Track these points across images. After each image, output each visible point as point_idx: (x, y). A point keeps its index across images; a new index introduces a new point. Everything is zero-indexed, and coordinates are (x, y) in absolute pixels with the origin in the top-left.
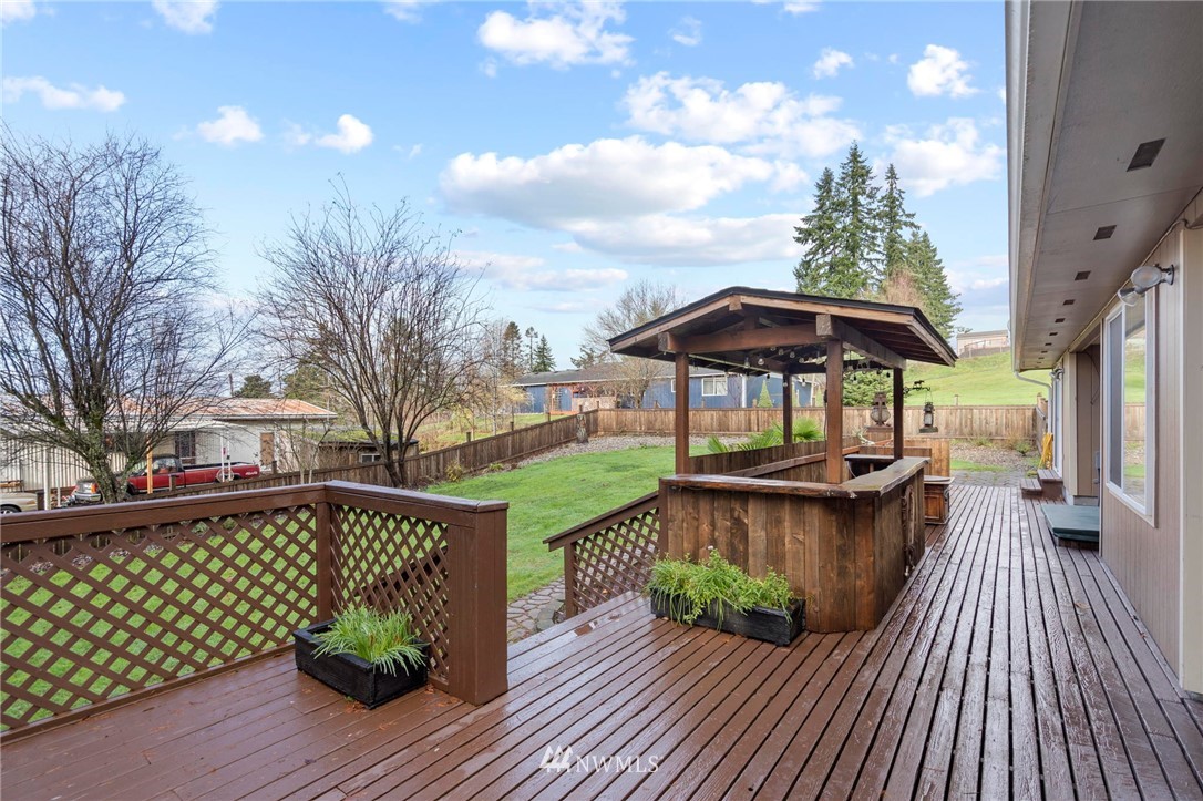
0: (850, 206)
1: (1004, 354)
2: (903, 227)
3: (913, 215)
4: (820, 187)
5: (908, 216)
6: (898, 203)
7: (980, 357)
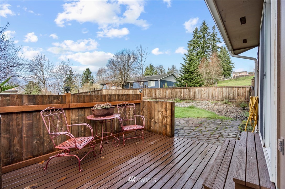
0: (202, 37)
1: (245, 77)
2: (217, 42)
3: (220, 39)
4: (194, 33)
5: (218, 39)
6: (215, 36)
7: (238, 78)
